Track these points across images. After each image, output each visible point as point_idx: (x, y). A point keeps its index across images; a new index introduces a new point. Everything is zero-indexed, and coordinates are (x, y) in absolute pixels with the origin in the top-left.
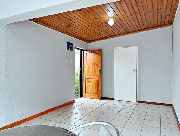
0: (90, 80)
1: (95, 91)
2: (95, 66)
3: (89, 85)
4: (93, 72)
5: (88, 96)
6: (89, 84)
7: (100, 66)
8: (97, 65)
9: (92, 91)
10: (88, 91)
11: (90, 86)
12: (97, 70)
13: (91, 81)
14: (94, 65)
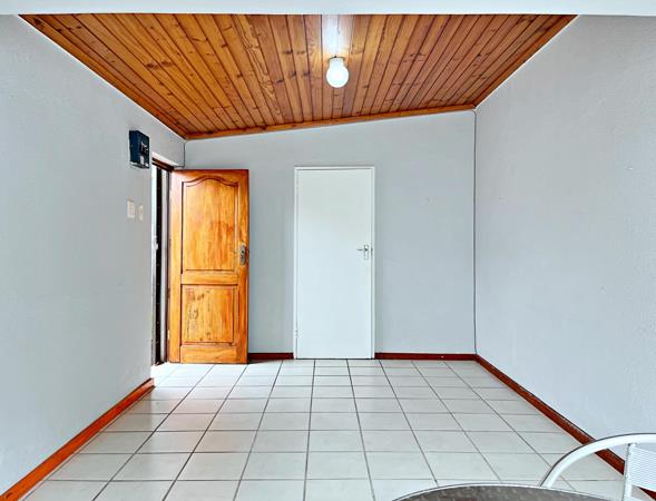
0: (199, 291)
1: (220, 332)
2: (224, 236)
3: (197, 311)
4: (213, 258)
5: (191, 355)
6: (195, 305)
7: (244, 234)
8: (230, 230)
9: (208, 334)
10: (190, 334)
11: (199, 313)
12: (231, 249)
13: (203, 296)
14: (220, 230)
